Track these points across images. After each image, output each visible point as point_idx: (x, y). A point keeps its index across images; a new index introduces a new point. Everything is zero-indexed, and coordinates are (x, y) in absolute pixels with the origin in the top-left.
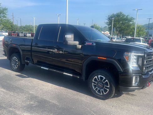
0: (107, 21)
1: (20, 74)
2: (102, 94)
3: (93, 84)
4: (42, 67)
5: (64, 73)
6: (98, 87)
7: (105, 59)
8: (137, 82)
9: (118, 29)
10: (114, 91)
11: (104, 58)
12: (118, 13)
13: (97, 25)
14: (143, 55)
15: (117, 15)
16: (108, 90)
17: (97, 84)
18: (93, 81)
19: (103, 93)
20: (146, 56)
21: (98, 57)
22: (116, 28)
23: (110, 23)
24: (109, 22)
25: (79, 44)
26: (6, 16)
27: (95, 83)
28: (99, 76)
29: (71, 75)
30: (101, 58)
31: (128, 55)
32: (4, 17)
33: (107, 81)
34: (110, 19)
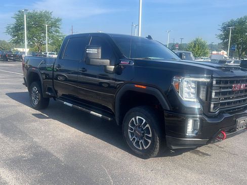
0: (221, 33)
1: (41, 113)
2: (141, 148)
3: (129, 130)
4: (65, 103)
5: (92, 112)
6: (136, 137)
7: (145, 87)
8: (197, 130)
9: (240, 46)
10: (158, 144)
11: (143, 87)
12: (241, 18)
13: (202, 41)
14: (208, 80)
15: (238, 22)
16: (150, 141)
17: (135, 131)
18: (130, 126)
19: (143, 147)
20: (214, 82)
21: (136, 86)
22: (238, 45)
23: (226, 36)
24: (224, 35)
25: (111, 64)
26: (59, 30)
27: (132, 129)
28: (137, 117)
29: (100, 115)
30: (139, 86)
31: (179, 81)
32: (57, 31)
33: (148, 125)
34: (225, 29)
